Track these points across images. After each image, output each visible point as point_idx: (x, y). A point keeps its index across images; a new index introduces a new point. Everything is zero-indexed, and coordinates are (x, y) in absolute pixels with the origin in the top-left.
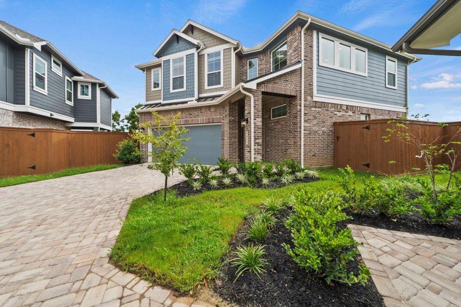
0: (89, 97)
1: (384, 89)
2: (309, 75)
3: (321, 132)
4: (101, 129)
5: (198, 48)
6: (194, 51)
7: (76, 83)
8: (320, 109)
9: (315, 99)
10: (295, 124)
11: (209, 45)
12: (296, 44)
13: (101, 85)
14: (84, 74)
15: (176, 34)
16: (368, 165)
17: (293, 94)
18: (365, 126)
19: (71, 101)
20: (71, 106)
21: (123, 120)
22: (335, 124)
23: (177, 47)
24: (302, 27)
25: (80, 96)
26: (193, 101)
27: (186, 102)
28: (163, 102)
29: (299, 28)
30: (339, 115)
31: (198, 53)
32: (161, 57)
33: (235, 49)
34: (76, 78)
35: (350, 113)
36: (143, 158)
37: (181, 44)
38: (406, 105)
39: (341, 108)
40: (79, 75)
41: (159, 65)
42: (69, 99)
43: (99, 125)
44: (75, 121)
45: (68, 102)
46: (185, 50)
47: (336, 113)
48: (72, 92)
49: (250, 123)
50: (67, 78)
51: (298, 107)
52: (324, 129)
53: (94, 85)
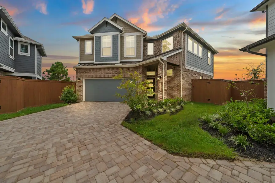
0: (29, 54)
1: (207, 65)
2: (184, 55)
3: (187, 84)
4: (38, 78)
5: (121, 31)
6: (117, 33)
7: (16, 42)
8: (187, 73)
9: (186, 68)
10: (178, 80)
11: (128, 31)
12: (179, 39)
13: (38, 46)
14: (23, 37)
15: (106, 21)
16: (209, 100)
17: (178, 64)
18: (208, 82)
19: (13, 56)
20: (12, 59)
21: (44, 72)
22: (192, 80)
23: (106, 29)
24: (182, 31)
25: (19, 53)
26: (118, 63)
27: (114, 64)
28: (95, 63)
29: (181, 31)
30: (193, 76)
31: (121, 35)
32: (94, 33)
33: (143, 36)
34: (17, 38)
35: (197, 75)
36: (78, 99)
37: (109, 27)
38: (213, 73)
39: (194, 72)
40: (19, 36)
41: (93, 39)
42: (12, 55)
43: (36, 75)
44: (16, 71)
45: (11, 56)
46: (112, 32)
47: (192, 75)
48: (14, 49)
49: (162, 79)
50: (10, 37)
51: (180, 71)
52: (188, 83)
53: (32, 45)
